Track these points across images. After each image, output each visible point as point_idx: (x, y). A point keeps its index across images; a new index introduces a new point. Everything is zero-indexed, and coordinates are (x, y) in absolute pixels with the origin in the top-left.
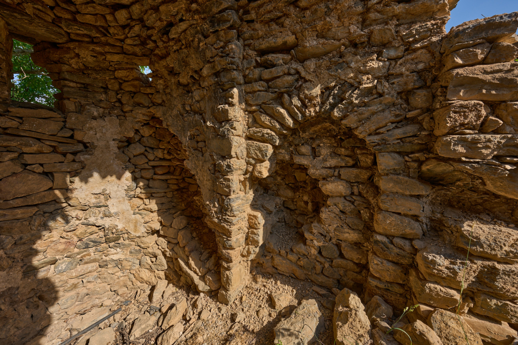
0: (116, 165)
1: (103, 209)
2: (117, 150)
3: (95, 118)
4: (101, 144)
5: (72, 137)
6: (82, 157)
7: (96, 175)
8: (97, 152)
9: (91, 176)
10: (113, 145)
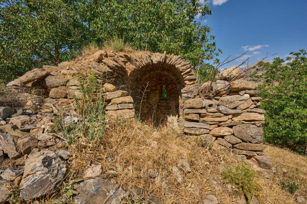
0: (175, 112)
1: (173, 124)
2: (175, 108)
3: (171, 101)
4: (172, 107)
5: (168, 106)
6: (169, 110)
7: (171, 115)
8: (172, 109)
9: (170, 115)
10: (174, 107)
